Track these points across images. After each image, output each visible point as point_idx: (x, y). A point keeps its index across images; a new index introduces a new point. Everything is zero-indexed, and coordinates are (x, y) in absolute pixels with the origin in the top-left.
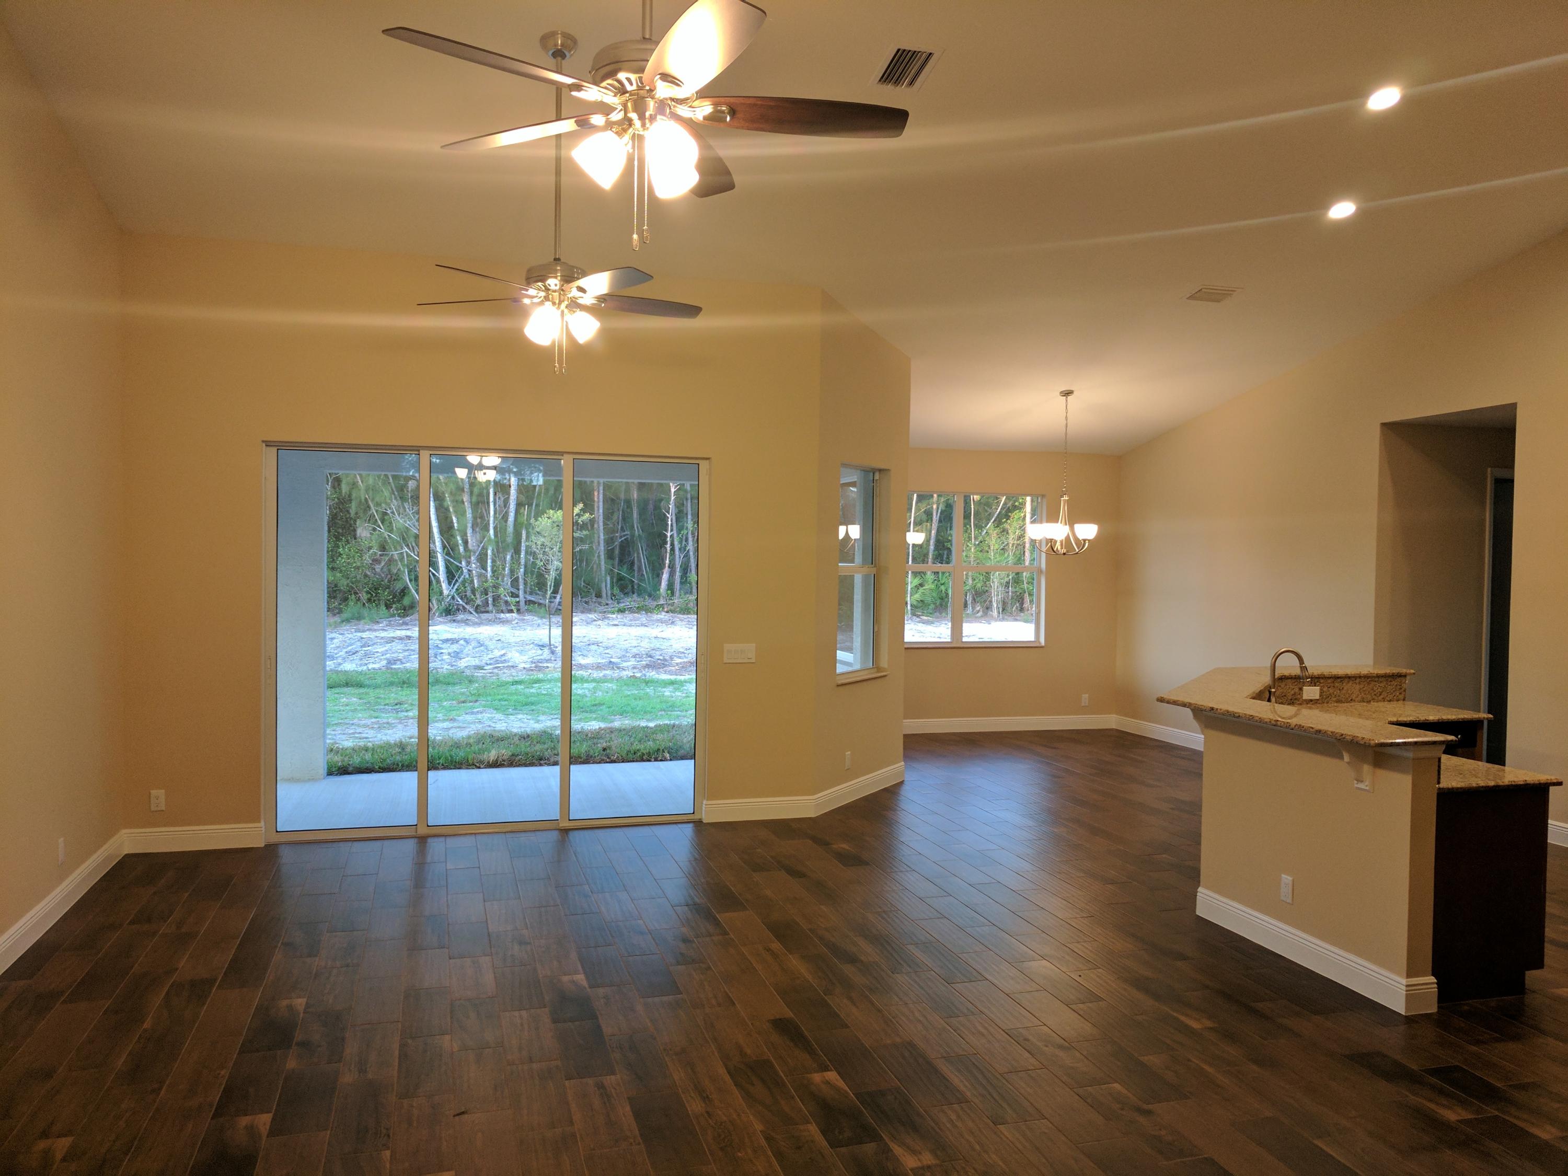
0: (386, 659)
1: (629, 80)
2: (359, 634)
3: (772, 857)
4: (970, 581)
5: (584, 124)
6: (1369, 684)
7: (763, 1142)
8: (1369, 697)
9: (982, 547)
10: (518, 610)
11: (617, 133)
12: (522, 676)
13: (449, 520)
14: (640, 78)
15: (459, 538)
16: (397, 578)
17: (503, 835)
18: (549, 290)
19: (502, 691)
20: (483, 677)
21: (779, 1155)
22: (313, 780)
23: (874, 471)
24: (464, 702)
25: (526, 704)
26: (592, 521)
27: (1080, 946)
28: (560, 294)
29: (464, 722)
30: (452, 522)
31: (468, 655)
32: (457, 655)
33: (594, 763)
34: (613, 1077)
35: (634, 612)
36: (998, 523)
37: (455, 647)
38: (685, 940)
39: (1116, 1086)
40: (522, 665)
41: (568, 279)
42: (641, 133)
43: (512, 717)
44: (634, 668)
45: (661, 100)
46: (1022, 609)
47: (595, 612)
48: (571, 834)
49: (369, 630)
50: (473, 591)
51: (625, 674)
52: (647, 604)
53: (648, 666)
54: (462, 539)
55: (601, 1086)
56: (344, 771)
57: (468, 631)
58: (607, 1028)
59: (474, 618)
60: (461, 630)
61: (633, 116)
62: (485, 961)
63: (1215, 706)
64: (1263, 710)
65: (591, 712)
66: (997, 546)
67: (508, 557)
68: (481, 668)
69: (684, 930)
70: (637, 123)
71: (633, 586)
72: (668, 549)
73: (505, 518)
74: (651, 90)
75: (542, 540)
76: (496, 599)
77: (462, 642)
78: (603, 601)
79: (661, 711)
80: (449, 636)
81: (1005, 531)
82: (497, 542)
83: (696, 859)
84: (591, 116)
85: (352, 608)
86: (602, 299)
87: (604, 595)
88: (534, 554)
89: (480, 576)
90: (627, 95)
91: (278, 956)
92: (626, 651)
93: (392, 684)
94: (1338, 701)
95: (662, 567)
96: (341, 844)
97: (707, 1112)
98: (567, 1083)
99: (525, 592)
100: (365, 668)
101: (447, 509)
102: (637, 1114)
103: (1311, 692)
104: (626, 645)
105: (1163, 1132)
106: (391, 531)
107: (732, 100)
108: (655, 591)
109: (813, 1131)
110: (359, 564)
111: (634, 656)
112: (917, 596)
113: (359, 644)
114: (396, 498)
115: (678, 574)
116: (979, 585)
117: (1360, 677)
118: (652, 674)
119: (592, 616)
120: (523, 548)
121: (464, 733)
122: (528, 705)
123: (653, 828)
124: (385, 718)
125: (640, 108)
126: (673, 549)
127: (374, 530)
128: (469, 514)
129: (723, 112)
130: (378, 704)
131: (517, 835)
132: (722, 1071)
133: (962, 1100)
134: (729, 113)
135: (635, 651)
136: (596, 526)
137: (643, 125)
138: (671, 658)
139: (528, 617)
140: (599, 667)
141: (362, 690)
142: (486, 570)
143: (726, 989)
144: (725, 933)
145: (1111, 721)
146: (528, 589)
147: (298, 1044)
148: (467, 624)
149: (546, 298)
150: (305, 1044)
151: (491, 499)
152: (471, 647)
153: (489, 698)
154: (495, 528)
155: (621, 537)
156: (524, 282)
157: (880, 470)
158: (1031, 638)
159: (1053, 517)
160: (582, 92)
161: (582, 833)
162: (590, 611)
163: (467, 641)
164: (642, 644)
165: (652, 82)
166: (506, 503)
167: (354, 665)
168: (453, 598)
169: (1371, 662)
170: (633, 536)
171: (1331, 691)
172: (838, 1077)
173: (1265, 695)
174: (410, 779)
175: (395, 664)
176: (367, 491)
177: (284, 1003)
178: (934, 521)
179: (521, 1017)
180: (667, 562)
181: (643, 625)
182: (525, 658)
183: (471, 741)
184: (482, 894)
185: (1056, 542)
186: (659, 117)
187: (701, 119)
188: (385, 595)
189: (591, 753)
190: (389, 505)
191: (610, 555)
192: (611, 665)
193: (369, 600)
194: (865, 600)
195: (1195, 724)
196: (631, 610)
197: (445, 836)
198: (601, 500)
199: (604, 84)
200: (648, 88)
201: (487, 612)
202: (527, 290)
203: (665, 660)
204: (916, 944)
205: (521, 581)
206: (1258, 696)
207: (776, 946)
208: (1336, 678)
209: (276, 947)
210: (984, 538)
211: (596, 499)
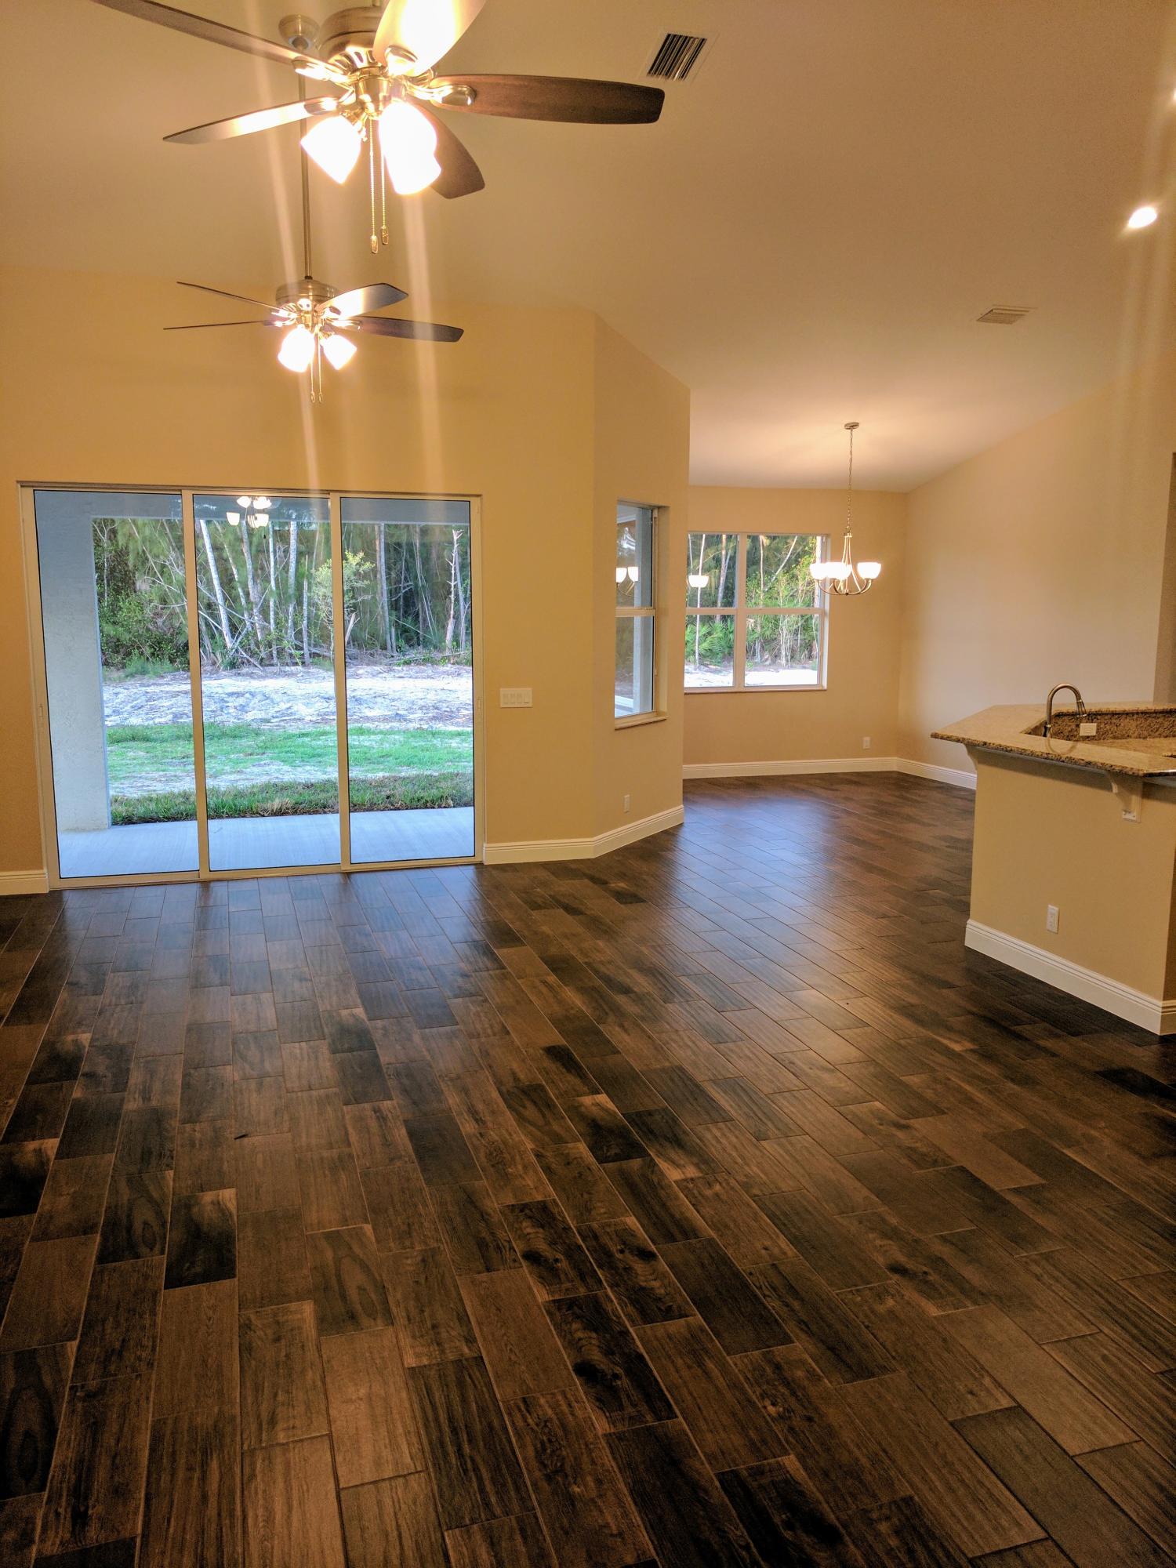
0: (173, 713)
1: (358, 54)
2: (144, 689)
3: (550, 896)
4: (759, 629)
5: (313, 108)
6: (1146, 719)
7: (533, 1158)
8: (1146, 733)
9: (771, 594)
10: (303, 663)
11: (348, 118)
12: (309, 729)
13: (229, 572)
14: (370, 52)
15: (240, 590)
16: (179, 631)
17: (285, 880)
18: (301, 311)
19: (289, 744)
20: (270, 730)
21: (548, 1170)
22: (98, 829)
23: (652, 508)
24: (251, 755)
25: (314, 756)
26: (375, 571)
27: (849, 977)
28: (313, 315)
29: (251, 773)
30: (232, 574)
31: (254, 708)
32: (243, 708)
33: (378, 810)
34: (389, 1102)
35: (421, 665)
36: (788, 569)
37: (241, 701)
38: (464, 975)
39: (877, 1104)
40: (308, 718)
41: (321, 298)
42: (375, 118)
43: (300, 769)
44: (421, 720)
45: (394, 79)
46: (810, 657)
47: (381, 664)
48: (352, 876)
49: (154, 684)
50: (257, 644)
51: (411, 726)
52: (432, 655)
53: (434, 718)
54: (244, 592)
55: (377, 1111)
56: (128, 821)
57: (254, 685)
58: (385, 1058)
59: (258, 671)
60: (246, 683)
61: (366, 98)
62: (266, 997)
63: (988, 741)
64: (1039, 745)
65: (379, 763)
66: (786, 593)
67: (291, 609)
68: (268, 721)
69: (462, 965)
70: (370, 107)
71: (418, 638)
72: (453, 599)
73: (286, 569)
74: (383, 67)
75: (324, 590)
76: (280, 652)
77: (247, 695)
78: (389, 653)
79: (449, 761)
80: (235, 690)
81: (794, 577)
82: (279, 595)
83: (476, 899)
84: (322, 99)
85: (135, 663)
86: (358, 320)
87: (389, 647)
88: (315, 605)
89: (263, 628)
90: (358, 73)
91: (63, 995)
92: (413, 703)
93: (178, 737)
94: (1115, 738)
95: (447, 618)
96: (126, 890)
97: (480, 1134)
98: (345, 1107)
99: (309, 645)
100: (151, 722)
101: (226, 560)
102: (411, 1134)
103: (1088, 728)
104: (413, 697)
105: (918, 1145)
106: (171, 583)
107: (472, 78)
108: (440, 643)
109: (582, 1149)
110: (140, 618)
111: (421, 708)
112: (705, 645)
113: (144, 698)
114: (174, 550)
115: (463, 625)
116: (768, 633)
117: (1137, 713)
118: (439, 726)
119: (378, 668)
120: (305, 600)
121: (248, 784)
122: (315, 756)
123: (434, 870)
124: (172, 771)
125: (372, 88)
126: (457, 600)
127: (154, 582)
128: (249, 566)
129: (463, 93)
130: (164, 757)
131: (301, 878)
132: (495, 1094)
133: (728, 1119)
134: (470, 95)
135: (421, 703)
136: (378, 576)
137: (377, 109)
138: (458, 710)
139: (313, 670)
140: (386, 719)
141: (149, 744)
142: (269, 623)
143: (502, 1019)
144: (504, 968)
145: (893, 763)
146: (313, 642)
147: (85, 1075)
148: (252, 677)
149: (299, 321)
150: (90, 1075)
151: (271, 549)
152: (256, 701)
153: (276, 751)
154: (276, 580)
155: (404, 588)
156: (275, 303)
157: (659, 508)
158: (814, 681)
159: (836, 556)
160: (307, 69)
161: (363, 875)
162: (375, 663)
163: (253, 694)
164: (429, 696)
165: (384, 59)
166: (286, 551)
167: (140, 720)
168: (237, 651)
169: (1152, 699)
170: (416, 586)
171: (1108, 727)
172: (608, 1100)
173: (1040, 730)
174: (190, 828)
175: (181, 718)
176: (144, 542)
177: (70, 1038)
178: (723, 568)
179: (301, 1049)
180: (452, 612)
181: (429, 677)
182: (311, 711)
183: (255, 790)
184: (263, 935)
185: (839, 581)
186: (393, 99)
187: (440, 101)
188: (169, 649)
189: (375, 801)
190: (167, 556)
191: (394, 606)
192: (398, 717)
193: (153, 654)
194: (644, 644)
195: (969, 761)
196: (417, 662)
197: (228, 880)
198: (383, 549)
199: (332, 60)
200: (380, 65)
201: (272, 665)
202: (278, 311)
203: (452, 712)
204: (688, 976)
205: (305, 633)
206: (1034, 731)
207: (552, 978)
208: (1113, 714)
209: (61, 986)
210: (773, 584)
211: (378, 549)
